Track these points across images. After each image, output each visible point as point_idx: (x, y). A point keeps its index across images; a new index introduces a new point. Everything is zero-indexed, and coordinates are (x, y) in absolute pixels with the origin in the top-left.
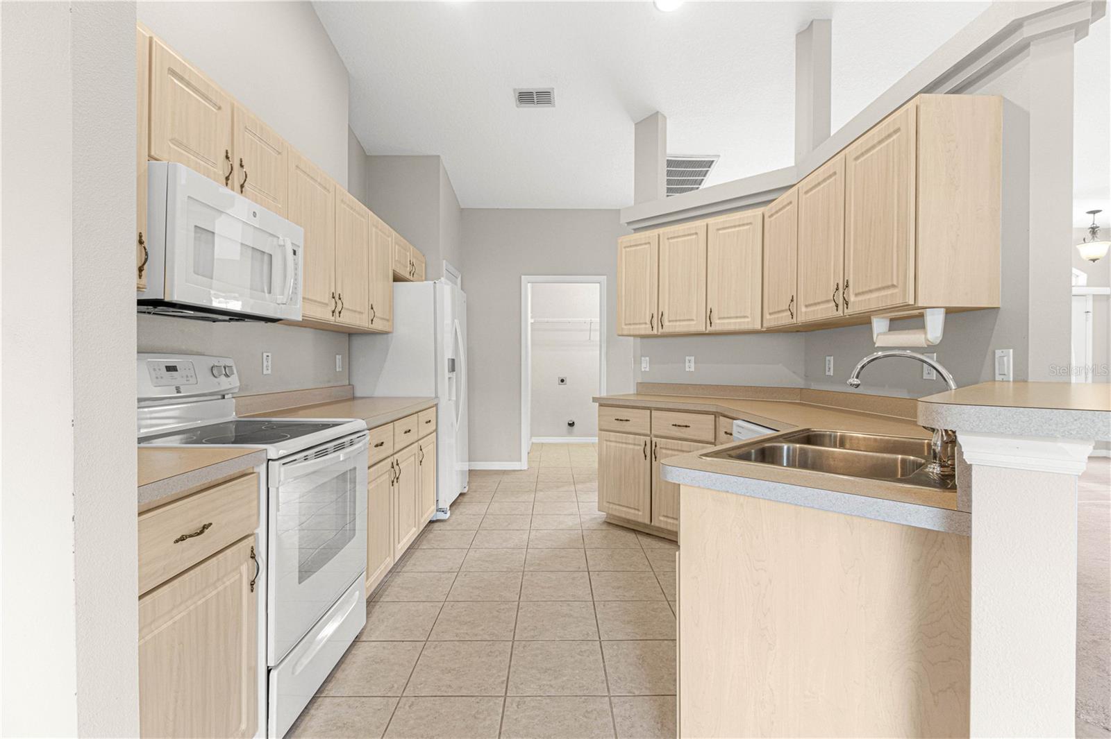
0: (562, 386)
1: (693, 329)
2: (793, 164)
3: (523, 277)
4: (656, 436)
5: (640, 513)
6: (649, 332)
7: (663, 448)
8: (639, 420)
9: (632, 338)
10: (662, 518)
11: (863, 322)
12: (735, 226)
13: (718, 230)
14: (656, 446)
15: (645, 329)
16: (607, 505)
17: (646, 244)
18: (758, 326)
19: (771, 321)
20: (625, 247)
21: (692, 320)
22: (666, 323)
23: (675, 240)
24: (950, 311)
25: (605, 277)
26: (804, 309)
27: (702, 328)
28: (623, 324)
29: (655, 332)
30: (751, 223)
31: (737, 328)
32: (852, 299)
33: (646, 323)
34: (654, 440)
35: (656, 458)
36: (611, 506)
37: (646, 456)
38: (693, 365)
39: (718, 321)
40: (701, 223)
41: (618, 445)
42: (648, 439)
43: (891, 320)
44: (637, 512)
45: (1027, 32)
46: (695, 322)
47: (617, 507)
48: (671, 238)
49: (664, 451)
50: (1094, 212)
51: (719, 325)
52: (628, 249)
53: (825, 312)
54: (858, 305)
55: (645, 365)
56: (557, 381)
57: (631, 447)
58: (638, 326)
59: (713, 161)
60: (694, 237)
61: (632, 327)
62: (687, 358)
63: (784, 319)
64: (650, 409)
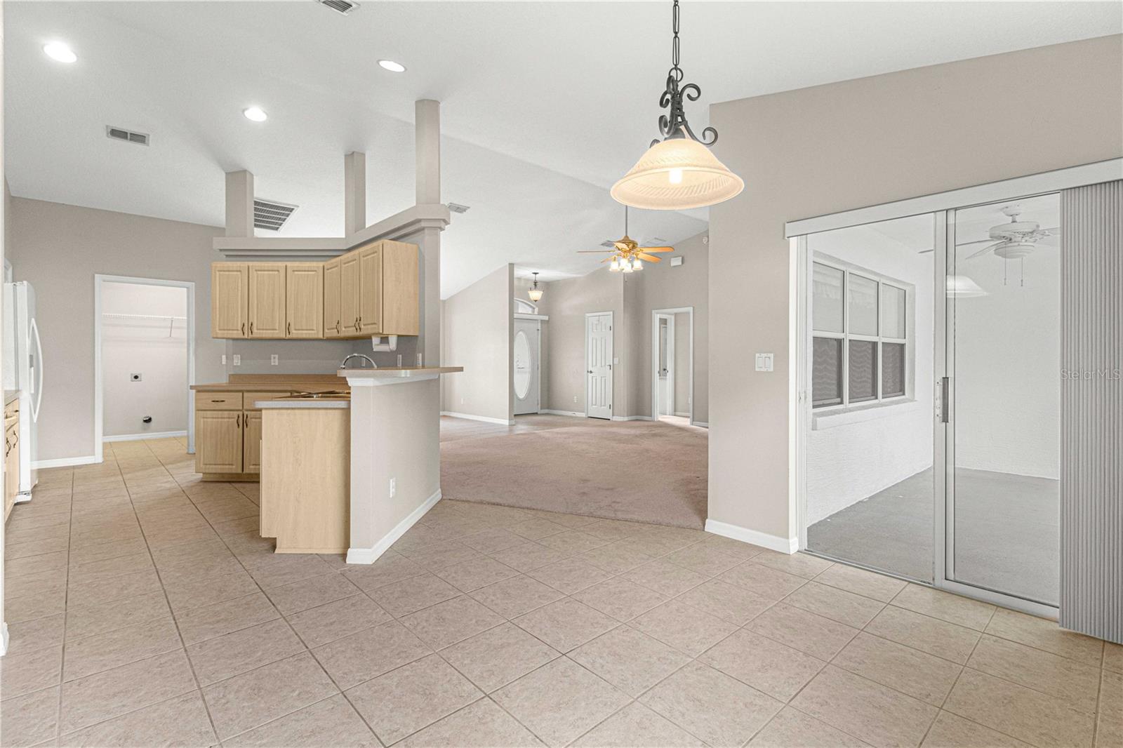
0: (136, 382)
1: (276, 336)
2: (344, 236)
3: (96, 275)
4: (247, 410)
5: (234, 467)
6: (241, 336)
7: (253, 418)
8: (233, 400)
9: (225, 340)
10: (252, 467)
11: (368, 338)
12: (305, 271)
13: (294, 271)
14: (247, 417)
15: (238, 334)
16: (204, 467)
17: (237, 271)
18: (321, 336)
19: (329, 334)
20: (219, 271)
21: (276, 330)
22: (255, 330)
23: (262, 272)
24: (399, 336)
25: (194, 283)
26: (344, 329)
27: (283, 336)
28: (217, 329)
29: (246, 336)
30: (316, 271)
31: (307, 336)
32: (362, 327)
33: (237, 330)
34: (246, 413)
35: (247, 425)
36: (208, 466)
37: (238, 425)
38: (277, 361)
39: (294, 332)
40: (280, 264)
41: (214, 420)
42: (241, 413)
43: (382, 338)
44: (231, 467)
45: (423, 224)
46: (277, 331)
47: (214, 466)
48: (259, 271)
49: (253, 420)
50: (536, 273)
51: (295, 334)
52: (221, 273)
53: (351, 332)
54: (366, 330)
55: (237, 361)
56: (129, 377)
57: (226, 420)
58: (231, 332)
59: (293, 209)
60: (277, 272)
61: (226, 332)
62: (273, 356)
63: (334, 333)
64: (242, 391)
